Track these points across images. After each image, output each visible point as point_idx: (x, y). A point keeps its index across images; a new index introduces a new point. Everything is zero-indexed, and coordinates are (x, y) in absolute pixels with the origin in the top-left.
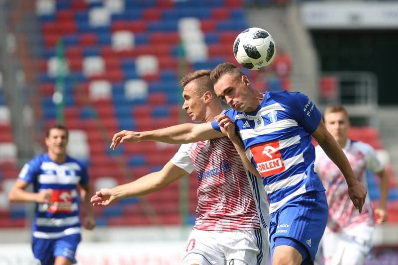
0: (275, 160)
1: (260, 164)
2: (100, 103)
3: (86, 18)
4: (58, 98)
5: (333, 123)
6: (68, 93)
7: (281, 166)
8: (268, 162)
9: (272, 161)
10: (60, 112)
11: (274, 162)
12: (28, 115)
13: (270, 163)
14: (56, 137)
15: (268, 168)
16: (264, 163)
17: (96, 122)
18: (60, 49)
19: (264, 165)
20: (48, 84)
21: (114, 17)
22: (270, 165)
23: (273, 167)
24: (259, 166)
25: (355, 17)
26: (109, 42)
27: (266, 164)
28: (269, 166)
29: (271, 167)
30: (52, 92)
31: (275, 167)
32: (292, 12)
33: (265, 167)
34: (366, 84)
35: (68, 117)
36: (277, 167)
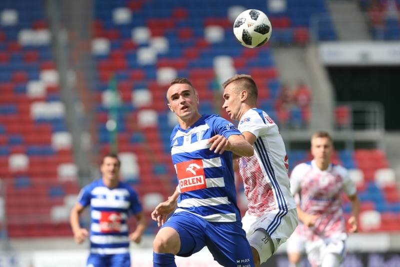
0: (198, 177)
1: (183, 180)
2: (148, 130)
3: (134, 57)
4: (112, 125)
5: (319, 147)
6: (121, 121)
7: (203, 183)
8: (191, 179)
9: (195, 177)
10: (114, 137)
11: (197, 179)
12: (86, 141)
13: (193, 179)
14: (109, 165)
15: (190, 184)
16: (187, 179)
17: (144, 146)
18: (113, 83)
19: (186, 181)
20: (103, 114)
21: (160, 56)
22: (193, 181)
23: (195, 183)
24: (182, 182)
25: (364, 56)
26: (154, 78)
27: (189, 180)
28: (191, 182)
29: (194, 183)
30: (105, 120)
31: (197, 183)
32: (311, 51)
33: (188, 183)
34: (375, 112)
35: (121, 141)
36: (199, 183)
